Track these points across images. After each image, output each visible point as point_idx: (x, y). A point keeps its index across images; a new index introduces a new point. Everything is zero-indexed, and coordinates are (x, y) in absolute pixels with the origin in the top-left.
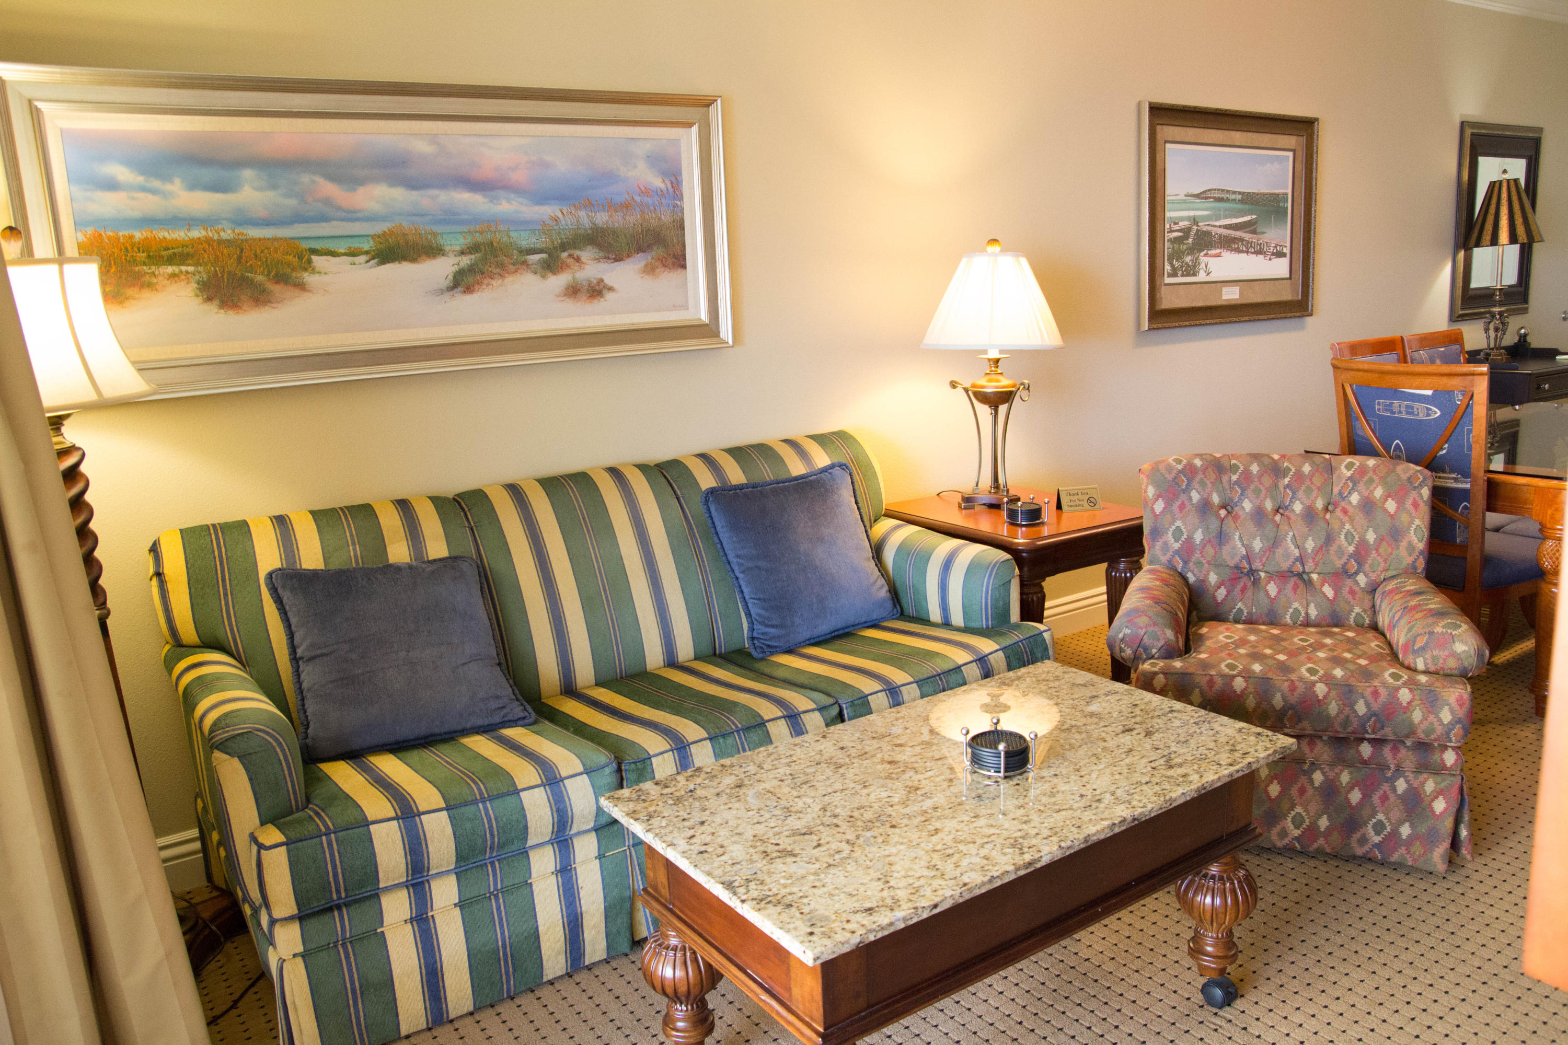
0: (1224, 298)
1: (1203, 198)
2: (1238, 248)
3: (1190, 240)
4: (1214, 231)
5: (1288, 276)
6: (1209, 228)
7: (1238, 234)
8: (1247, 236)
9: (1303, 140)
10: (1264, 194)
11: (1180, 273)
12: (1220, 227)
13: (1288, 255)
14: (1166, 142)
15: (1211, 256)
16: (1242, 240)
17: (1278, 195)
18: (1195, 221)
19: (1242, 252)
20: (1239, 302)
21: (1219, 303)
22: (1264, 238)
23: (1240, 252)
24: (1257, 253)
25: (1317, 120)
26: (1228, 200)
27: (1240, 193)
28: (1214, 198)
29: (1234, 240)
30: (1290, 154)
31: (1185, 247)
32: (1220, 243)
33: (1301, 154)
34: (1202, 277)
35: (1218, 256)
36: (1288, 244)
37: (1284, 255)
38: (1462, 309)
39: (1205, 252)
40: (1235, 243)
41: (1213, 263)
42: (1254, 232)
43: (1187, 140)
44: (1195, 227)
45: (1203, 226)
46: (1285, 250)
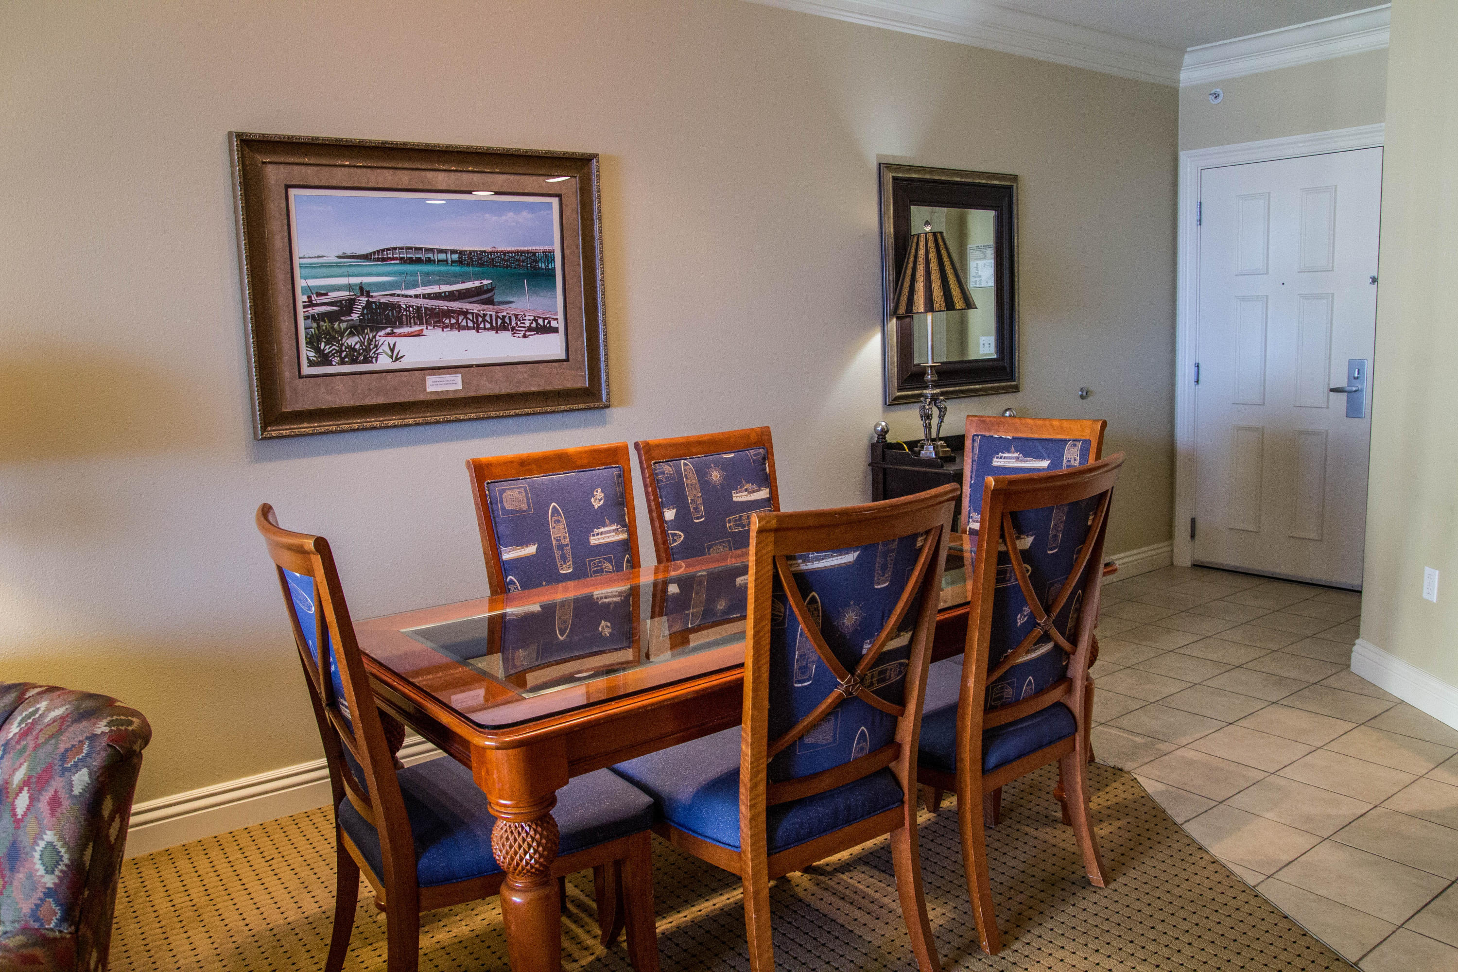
0: (430, 389)
1: (378, 260)
2: (458, 322)
3: (355, 317)
4: (404, 302)
5: (564, 357)
6: (394, 300)
7: (456, 305)
8: (475, 308)
9: (575, 183)
10: (505, 253)
11: (337, 359)
12: (417, 296)
13: (562, 329)
14: (288, 187)
15: (400, 336)
16: (465, 313)
17: (534, 253)
18: (363, 290)
19: (468, 328)
20: (462, 395)
21: (421, 397)
22: (506, 311)
23: (460, 328)
24: (497, 329)
25: (596, 156)
26: (429, 261)
27: (453, 252)
28: (401, 259)
29: (448, 313)
30: (555, 201)
31: (343, 325)
32: (420, 318)
33: (573, 201)
34: (384, 362)
35: (419, 334)
36: (560, 316)
37: (555, 330)
38: (900, 390)
39: (388, 330)
40: (450, 317)
41: (404, 345)
42: (490, 302)
43: (334, 184)
44: (364, 299)
45: (378, 296)
46: (554, 324)
